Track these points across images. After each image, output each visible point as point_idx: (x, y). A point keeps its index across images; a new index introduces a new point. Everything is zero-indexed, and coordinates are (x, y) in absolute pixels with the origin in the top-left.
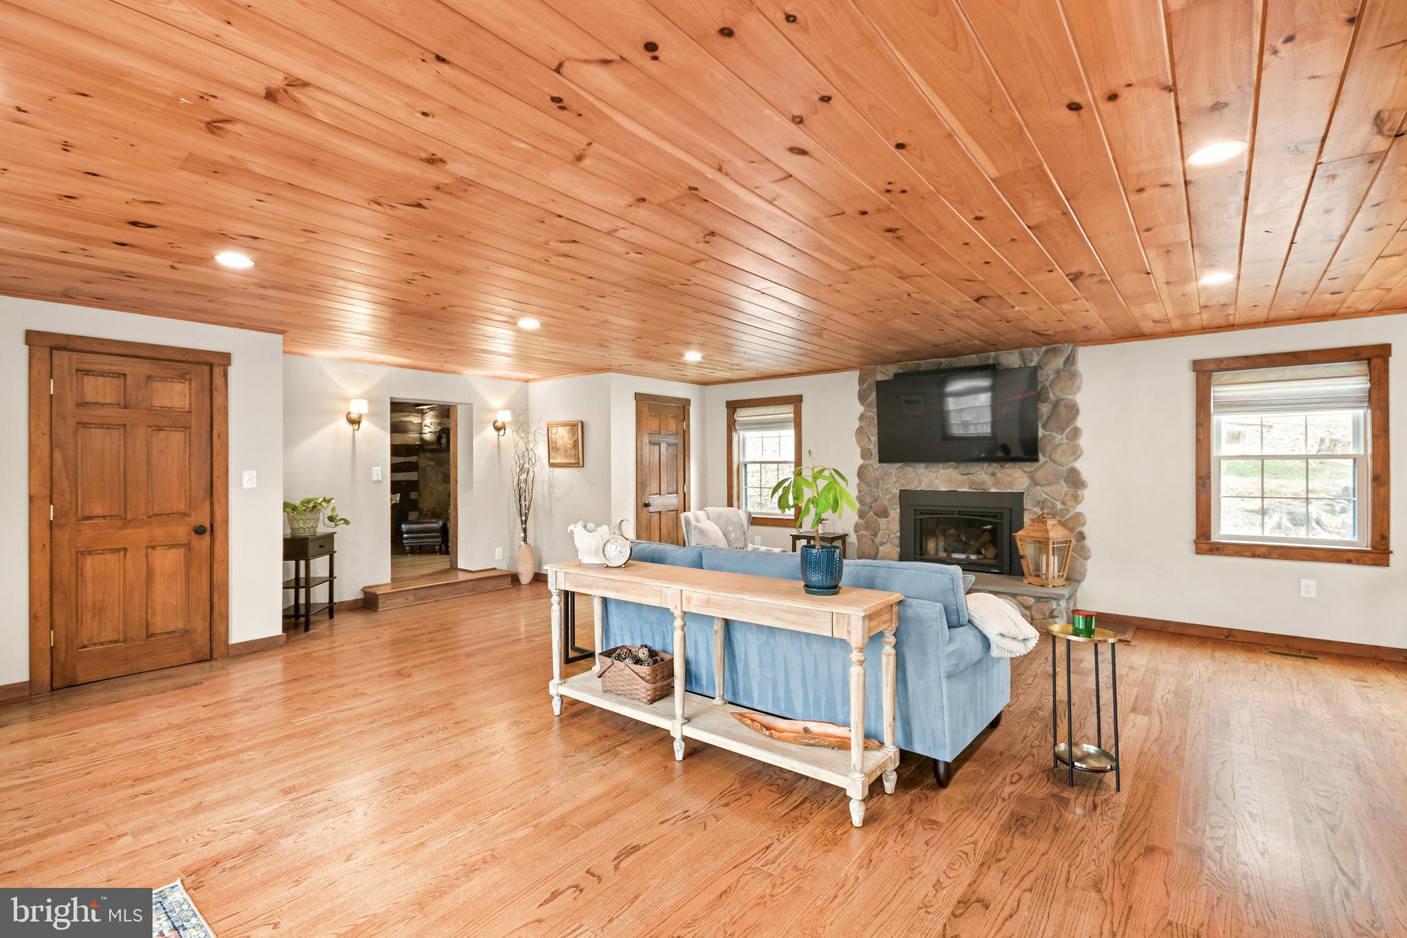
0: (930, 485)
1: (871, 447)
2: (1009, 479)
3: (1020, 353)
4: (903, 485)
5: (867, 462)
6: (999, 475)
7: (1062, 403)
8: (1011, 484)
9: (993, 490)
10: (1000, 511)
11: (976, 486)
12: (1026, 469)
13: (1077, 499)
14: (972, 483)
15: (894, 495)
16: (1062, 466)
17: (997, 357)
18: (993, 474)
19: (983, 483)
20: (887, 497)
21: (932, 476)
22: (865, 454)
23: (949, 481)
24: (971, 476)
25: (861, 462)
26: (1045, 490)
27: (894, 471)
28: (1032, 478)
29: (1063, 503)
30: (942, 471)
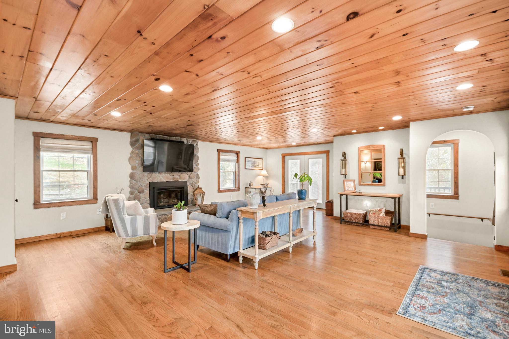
0: (161, 180)
1: (137, 165)
2: (184, 177)
3: (187, 139)
4: (151, 180)
5: (134, 171)
6: (181, 176)
7: (197, 156)
8: (185, 178)
9: (180, 181)
10: (183, 187)
11: (176, 180)
12: (188, 174)
13: (199, 182)
14: (174, 179)
15: (147, 184)
16: (195, 173)
17: (181, 139)
18: (180, 176)
19: (178, 178)
20: (144, 185)
21: (161, 176)
22: (133, 168)
23: (167, 178)
24: (173, 176)
25: (131, 171)
26: (192, 180)
27: (146, 175)
28: (189, 176)
29: (196, 183)
30: (164, 175)
